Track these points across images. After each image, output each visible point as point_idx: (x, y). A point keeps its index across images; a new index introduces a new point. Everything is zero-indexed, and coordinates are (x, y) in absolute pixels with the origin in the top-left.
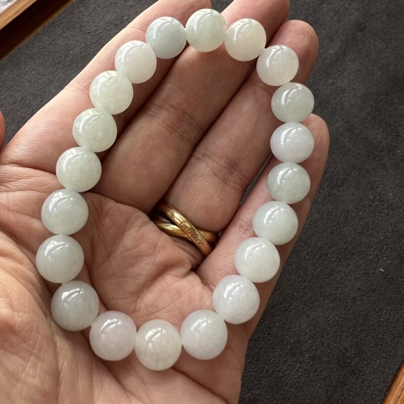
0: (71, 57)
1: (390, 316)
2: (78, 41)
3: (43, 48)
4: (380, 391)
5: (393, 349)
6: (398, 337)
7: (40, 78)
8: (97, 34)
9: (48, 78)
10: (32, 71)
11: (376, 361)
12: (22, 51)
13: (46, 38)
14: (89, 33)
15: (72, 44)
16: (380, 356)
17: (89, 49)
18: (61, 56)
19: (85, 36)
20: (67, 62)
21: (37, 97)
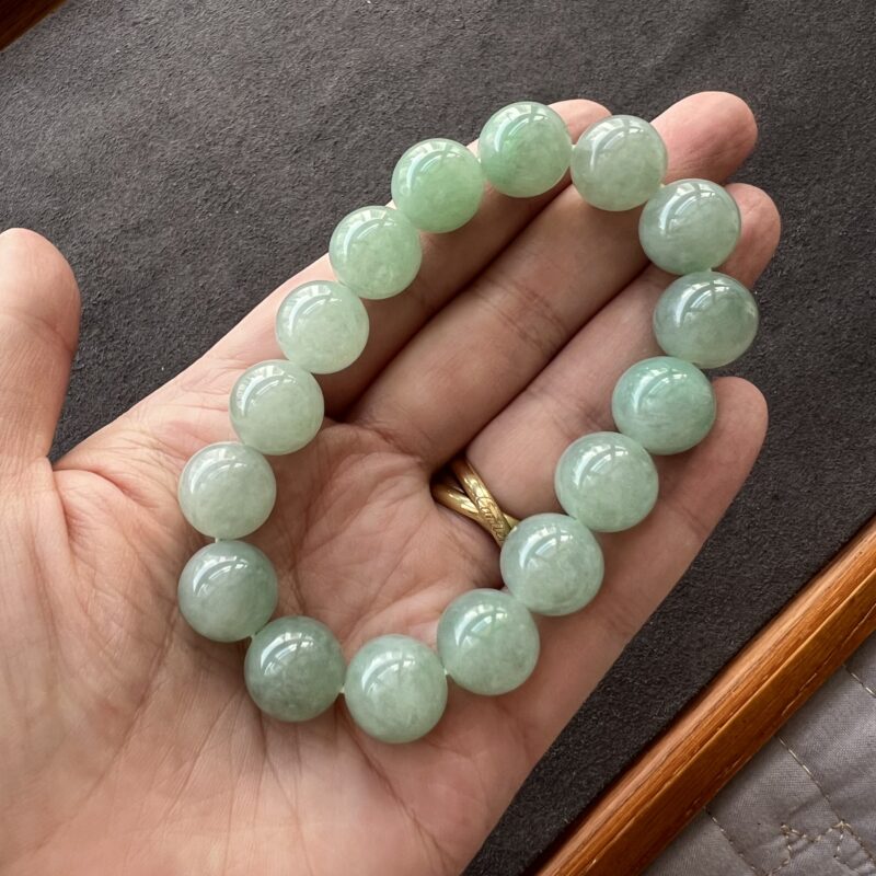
0: (94, 71)
1: (652, 639)
2: (111, 41)
3: (46, 54)
4: (589, 783)
5: (641, 705)
6: (659, 683)
7: (31, 113)
8: (150, 27)
9: (46, 113)
10: (19, 98)
11: (596, 722)
12: (7, 60)
13: (54, 35)
14: (135, 24)
15: (99, 47)
16: (608, 715)
17: (129, 55)
18: (75, 71)
19: (126, 30)
20: (86, 81)
21: (21, 148)
